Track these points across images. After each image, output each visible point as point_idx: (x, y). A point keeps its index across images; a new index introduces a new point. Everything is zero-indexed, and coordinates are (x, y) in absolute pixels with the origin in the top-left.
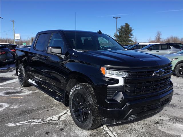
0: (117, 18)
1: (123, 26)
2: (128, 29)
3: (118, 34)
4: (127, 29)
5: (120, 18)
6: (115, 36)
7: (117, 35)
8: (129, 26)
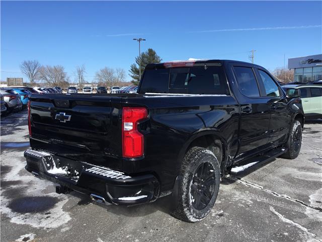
0: (140, 40)
1: (145, 53)
2: (154, 59)
3: (138, 67)
4: (151, 58)
5: (145, 40)
6: (132, 69)
7: (136, 69)
8: (155, 53)
